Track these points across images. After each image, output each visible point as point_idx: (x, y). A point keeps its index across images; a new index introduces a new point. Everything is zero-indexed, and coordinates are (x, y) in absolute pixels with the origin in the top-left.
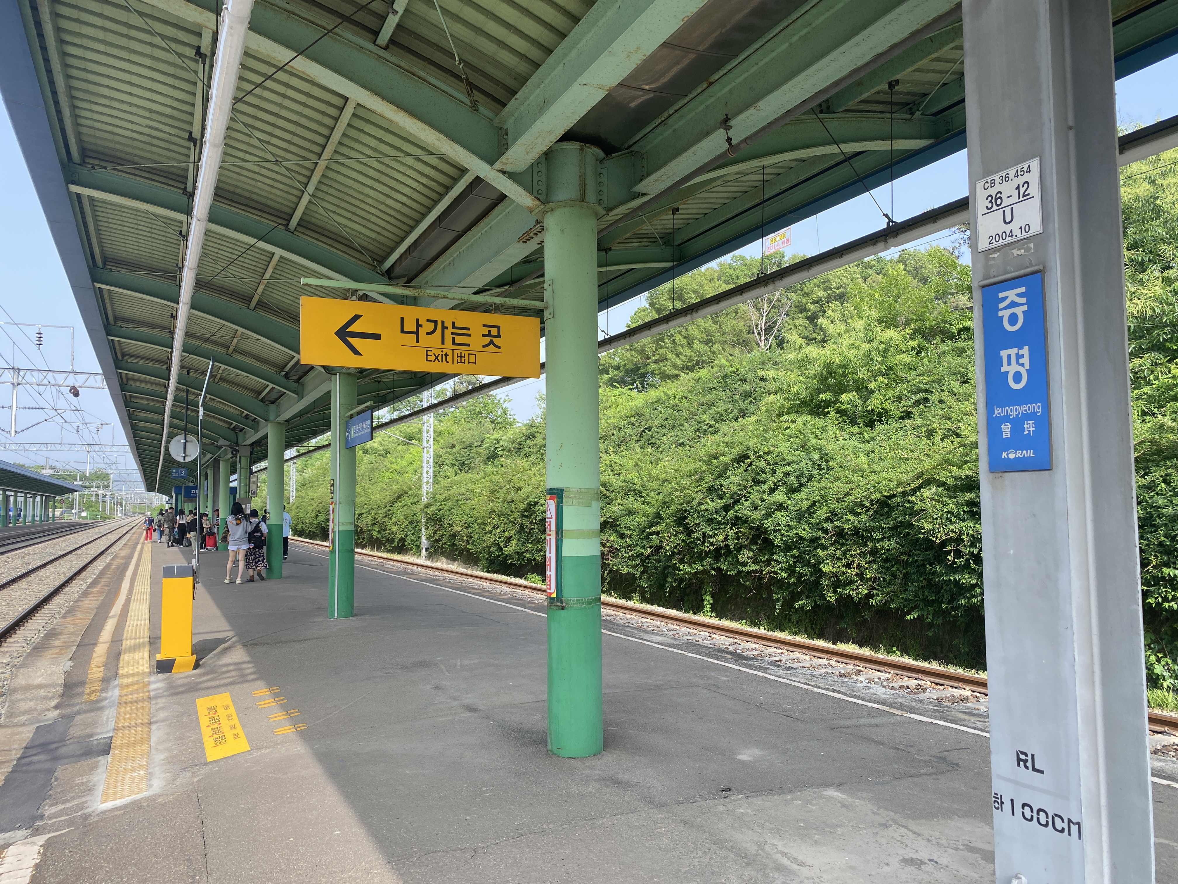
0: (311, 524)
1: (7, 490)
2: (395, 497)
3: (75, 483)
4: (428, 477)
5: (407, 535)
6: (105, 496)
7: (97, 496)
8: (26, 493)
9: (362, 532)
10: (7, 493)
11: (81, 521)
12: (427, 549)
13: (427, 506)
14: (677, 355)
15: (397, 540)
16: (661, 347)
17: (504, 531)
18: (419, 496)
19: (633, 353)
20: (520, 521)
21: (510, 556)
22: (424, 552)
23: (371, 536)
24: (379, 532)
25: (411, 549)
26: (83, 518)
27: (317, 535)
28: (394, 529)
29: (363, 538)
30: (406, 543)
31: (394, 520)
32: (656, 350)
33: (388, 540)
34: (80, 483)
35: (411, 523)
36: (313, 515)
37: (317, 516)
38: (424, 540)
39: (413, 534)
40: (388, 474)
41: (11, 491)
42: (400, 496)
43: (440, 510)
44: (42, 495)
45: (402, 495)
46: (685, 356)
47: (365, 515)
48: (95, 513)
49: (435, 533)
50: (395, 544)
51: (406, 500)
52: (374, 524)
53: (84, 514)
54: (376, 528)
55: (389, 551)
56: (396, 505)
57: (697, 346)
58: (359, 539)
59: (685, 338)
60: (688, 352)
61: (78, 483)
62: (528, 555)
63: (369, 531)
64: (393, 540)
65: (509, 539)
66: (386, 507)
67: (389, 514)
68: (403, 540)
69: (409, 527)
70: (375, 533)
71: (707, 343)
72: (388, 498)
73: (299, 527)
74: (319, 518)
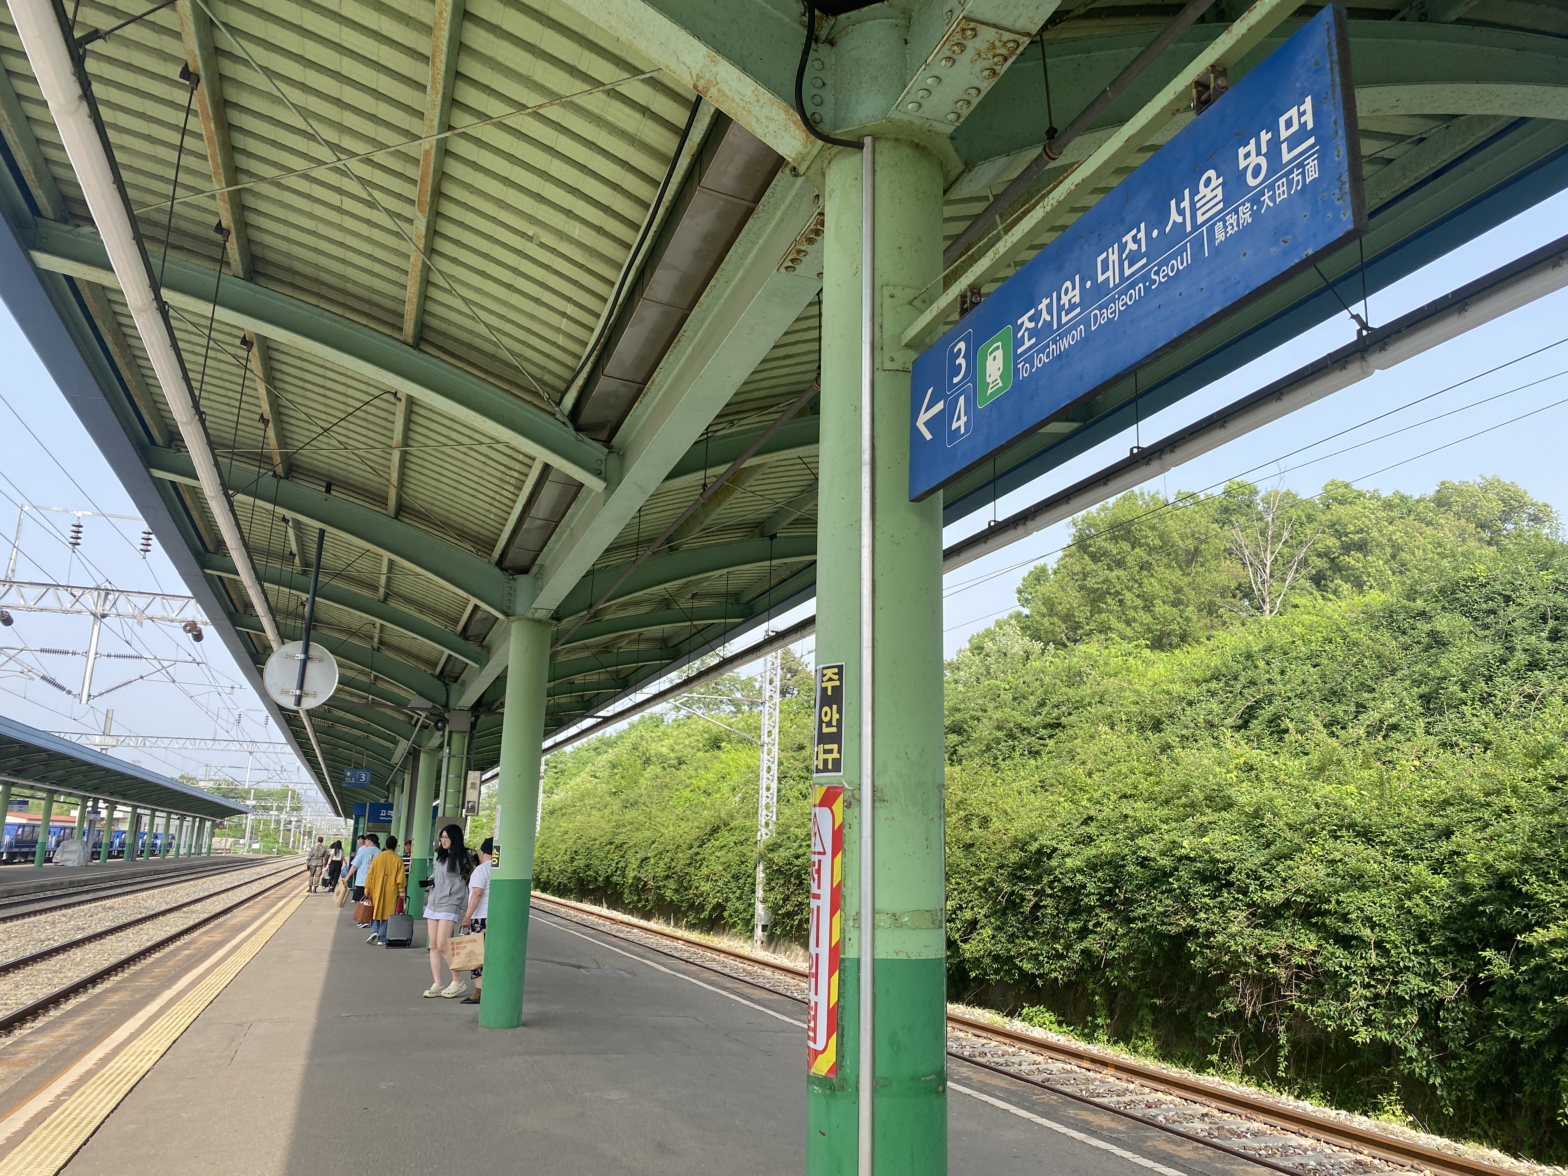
0: (562, 871)
1: (139, 807)
2: (708, 829)
3: (248, 802)
4: (767, 797)
5: (727, 900)
6: (290, 823)
7: (278, 822)
8: (169, 813)
9: (645, 888)
10: (139, 811)
11: (251, 855)
12: (764, 928)
13: (773, 847)
14: (1128, 623)
15: (709, 907)
16: (1100, 612)
17: (961, 908)
18: (754, 830)
19: (1056, 619)
20: (1006, 888)
21: (977, 962)
22: (759, 932)
23: (661, 898)
24: (676, 891)
25: (734, 925)
26: (255, 851)
27: (571, 891)
28: (706, 887)
29: (647, 900)
30: (726, 914)
31: (705, 871)
32: (1092, 616)
33: (692, 906)
34: (254, 803)
35: (736, 877)
36: (567, 858)
37: (572, 860)
38: (760, 909)
39: (739, 898)
40: (687, 793)
41: (145, 808)
42: (715, 830)
43: (797, 857)
44: (194, 818)
45: (719, 827)
46: (1141, 624)
47: (652, 861)
48: (270, 845)
49: (786, 899)
50: (704, 915)
51: (725, 837)
52: (667, 877)
53: (256, 846)
54: (672, 884)
55: (692, 927)
56: (709, 844)
57: (1160, 608)
58: (639, 901)
59: (1138, 596)
60: (1146, 618)
61: (251, 803)
62: (1027, 966)
63: (659, 888)
64: (701, 908)
65: (973, 925)
66: (691, 847)
67: (695, 862)
68: (720, 907)
69: (733, 884)
70: (669, 893)
71: (1175, 604)
72: (696, 833)
73: (543, 877)
74: (575, 863)
